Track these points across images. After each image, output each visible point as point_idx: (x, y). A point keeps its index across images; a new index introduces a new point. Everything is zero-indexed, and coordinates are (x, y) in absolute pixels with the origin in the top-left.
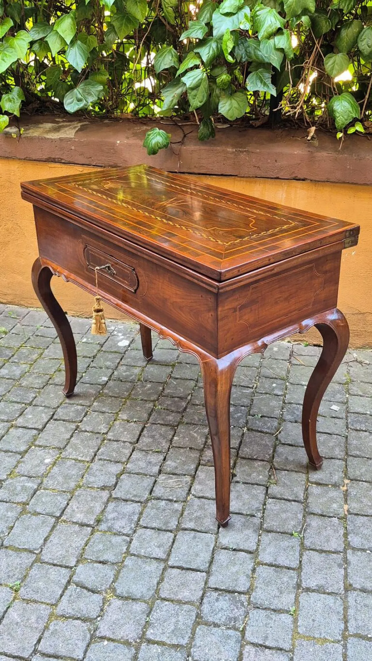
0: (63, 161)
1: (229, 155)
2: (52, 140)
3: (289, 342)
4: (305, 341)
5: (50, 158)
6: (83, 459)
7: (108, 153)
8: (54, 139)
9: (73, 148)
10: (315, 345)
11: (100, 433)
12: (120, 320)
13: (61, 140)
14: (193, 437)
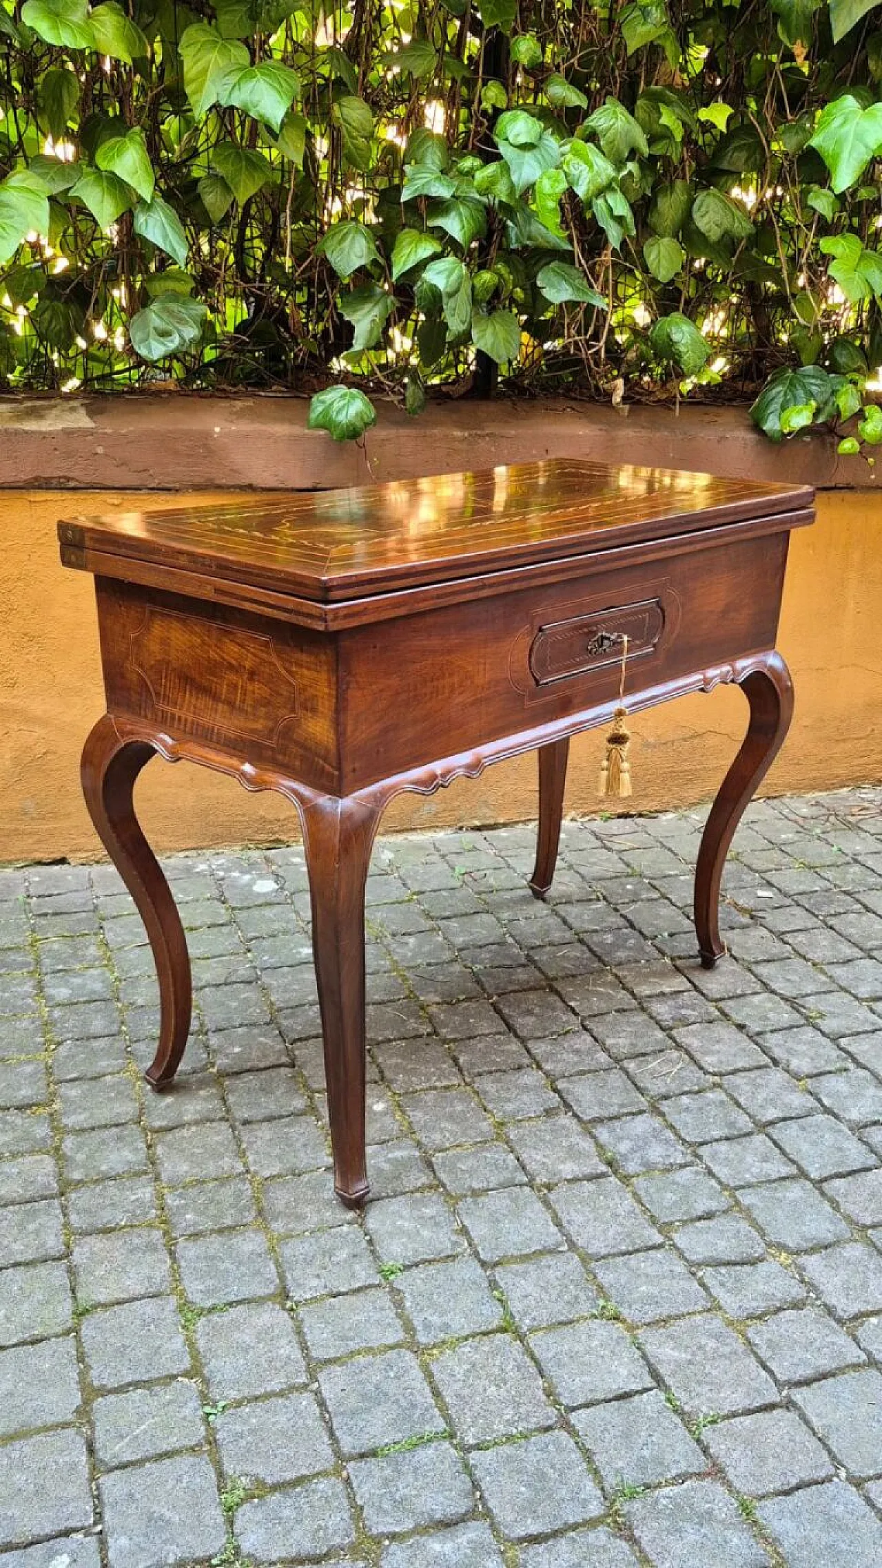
0: (72, 484)
1: (457, 445)
2: (44, 436)
3: (573, 820)
4: (602, 811)
5: (36, 479)
6: (445, 1083)
7: (189, 456)
8: (50, 433)
9: (100, 450)
10: (620, 816)
11: (421, 1036)
12: (208, 847)
13: (68, 433)
14: (602, 993)
